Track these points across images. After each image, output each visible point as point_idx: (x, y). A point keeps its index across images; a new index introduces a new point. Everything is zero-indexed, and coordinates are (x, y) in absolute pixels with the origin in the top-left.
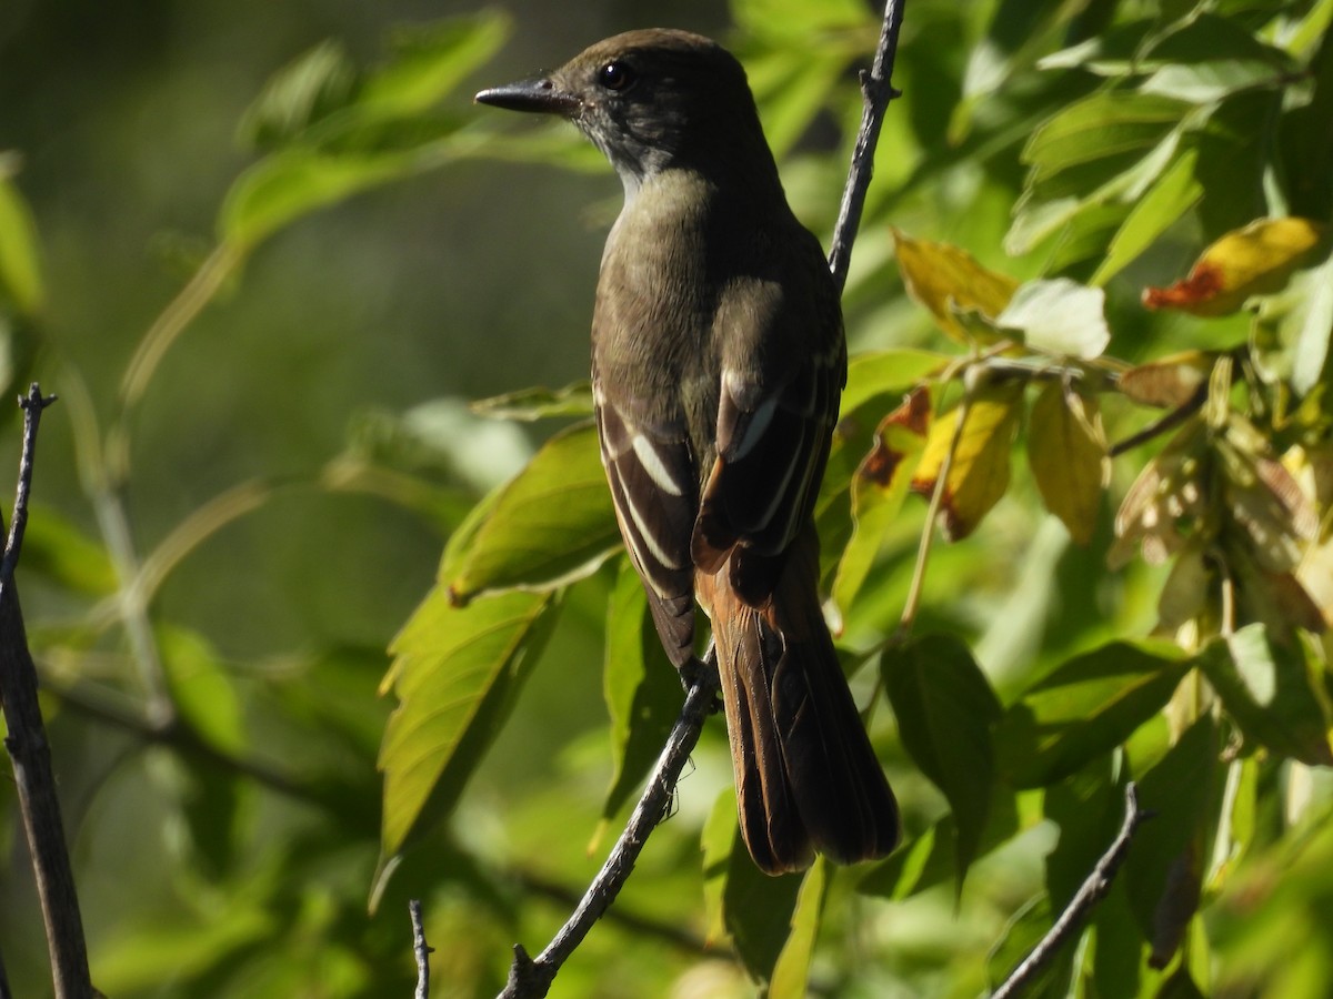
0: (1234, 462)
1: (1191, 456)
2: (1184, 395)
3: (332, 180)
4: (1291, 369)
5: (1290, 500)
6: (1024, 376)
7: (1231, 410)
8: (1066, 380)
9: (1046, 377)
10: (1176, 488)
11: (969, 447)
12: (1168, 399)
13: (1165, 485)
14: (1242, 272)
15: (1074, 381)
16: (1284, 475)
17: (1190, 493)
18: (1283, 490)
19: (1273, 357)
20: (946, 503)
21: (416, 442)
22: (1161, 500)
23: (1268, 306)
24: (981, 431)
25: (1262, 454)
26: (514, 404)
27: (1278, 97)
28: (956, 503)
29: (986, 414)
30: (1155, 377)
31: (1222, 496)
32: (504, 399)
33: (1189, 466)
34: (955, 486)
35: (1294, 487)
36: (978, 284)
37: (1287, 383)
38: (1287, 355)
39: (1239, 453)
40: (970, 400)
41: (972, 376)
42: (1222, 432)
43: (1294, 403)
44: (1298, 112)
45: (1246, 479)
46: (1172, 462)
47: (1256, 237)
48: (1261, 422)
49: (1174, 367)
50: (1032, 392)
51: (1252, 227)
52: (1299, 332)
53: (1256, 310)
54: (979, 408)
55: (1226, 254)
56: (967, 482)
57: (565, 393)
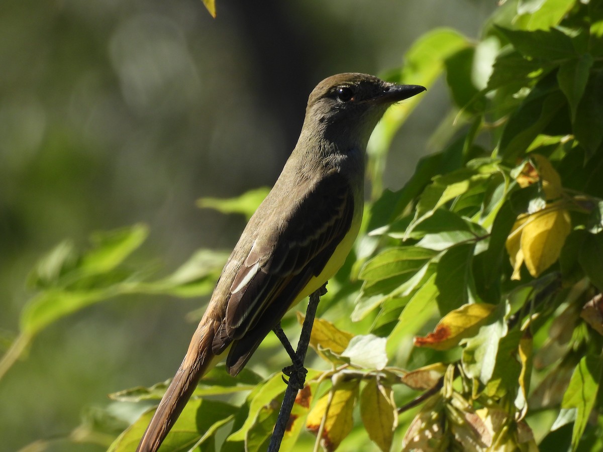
0: (455, 414)
1: (436, 411)
2: (432, 385)
3: (71, 302)
4: (480, 372)
5: (480, 431)
6: (359, 377)
7: (454, 390)
8: (378, 378)
9: (369, 377)
10: (429, 426)
11: (334, 411)
12: (425, 386)
13: (423, 425)
14: (459, 328)
15: (382, 378)
16: (477, 419)
17: (435, 428)
18: (476, 426)
19: (472, 366)
20: (325, 435)
21: (113, 418)
22: (421, 432)
23: (470, 342)
24: (341, 402)
25: (467, 410)
26: (129, 394)
27: (473, 247)
28: (330, 436)
29: (342, 395)
30: (419, 375)
31: (450, 429)
32: (124, 392)
33: (434, 415)
34: (329, 428)
35: (482, 425)
36: (337, 336)
37: (478, 378)
38: (478, 365)
39: (457, 409)
40: (335, 389)
41: (335, 378)
42: (449, 400)
43: (481, 387)
44: (482, 254)
45: (460, 421)
46: (427, 414)
47: (464, 312)
48: (466, 396)
49: (428, 371)
50: (363, 384)
51: (462, 308)
52: (484, 355)
53: (464, 345)
54: (338, 392)
55: (451, 320)
56: (334, 426)
57: (152, 389)
